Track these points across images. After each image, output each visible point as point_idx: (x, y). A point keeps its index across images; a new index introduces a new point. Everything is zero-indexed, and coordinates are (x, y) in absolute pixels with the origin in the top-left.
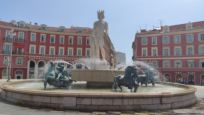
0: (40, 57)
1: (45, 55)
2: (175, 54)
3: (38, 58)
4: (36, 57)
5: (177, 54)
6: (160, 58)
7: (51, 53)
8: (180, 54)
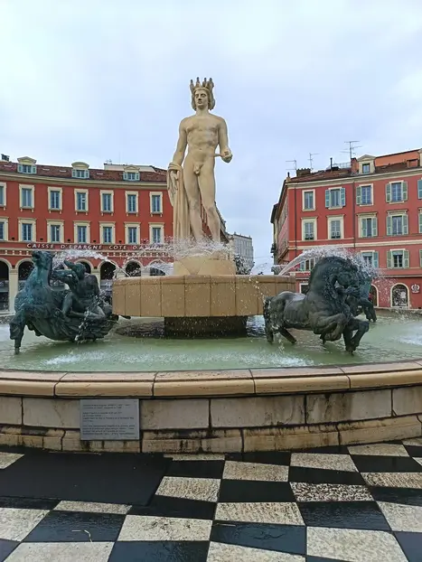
0: (20, 249)
1: (35, 246)
2: (390, 231)
3: (18, 252)
4: (10, 252)
5: (394, 233)
6: (352, 245)
7: (53, 240)
8: (403, 231)
